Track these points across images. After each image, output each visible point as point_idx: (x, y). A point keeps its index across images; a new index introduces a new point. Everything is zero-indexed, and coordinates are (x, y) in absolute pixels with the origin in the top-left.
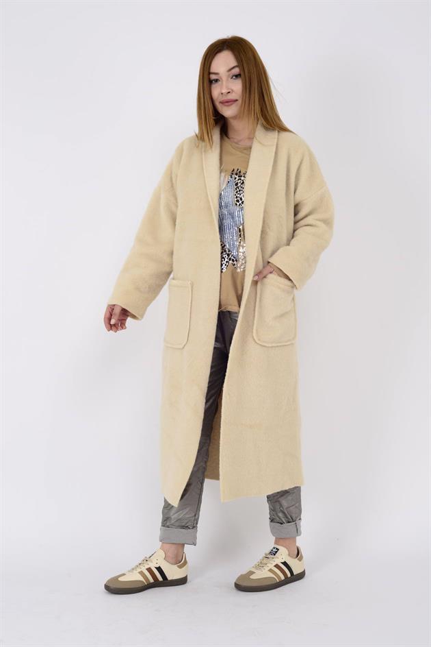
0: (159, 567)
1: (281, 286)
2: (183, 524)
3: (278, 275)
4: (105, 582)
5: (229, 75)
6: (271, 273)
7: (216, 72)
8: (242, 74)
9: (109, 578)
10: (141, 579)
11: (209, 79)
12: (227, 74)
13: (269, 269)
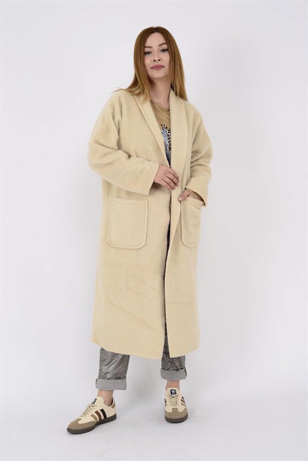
0: (103, 409)
1: (196, 204)
2: (118, 376)
3: (194, 197)
4: (67, 427)
5: (159, 49)
6: (188, 196)
7: (150, 46)
8: (169, 49)
9: (69, 423)
10: (93, 420)
11: (144, 51)
12: (158, 48)
13: (186, 193)
